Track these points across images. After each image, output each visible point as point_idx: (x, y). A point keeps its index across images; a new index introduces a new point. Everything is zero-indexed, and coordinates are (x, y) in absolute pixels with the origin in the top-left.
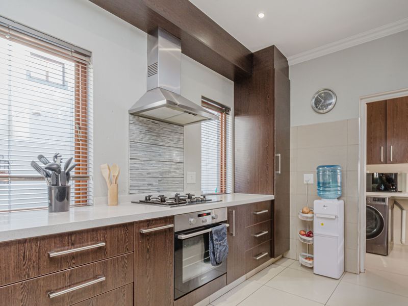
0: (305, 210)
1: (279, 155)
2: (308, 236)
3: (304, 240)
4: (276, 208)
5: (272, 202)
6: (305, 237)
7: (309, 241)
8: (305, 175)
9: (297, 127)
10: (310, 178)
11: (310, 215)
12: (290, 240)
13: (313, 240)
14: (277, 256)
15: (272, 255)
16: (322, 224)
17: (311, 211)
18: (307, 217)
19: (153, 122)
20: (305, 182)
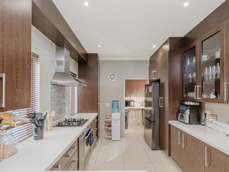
0: (108, 117)
1: (99, 97)
6: (108, 128)
7: (110, 129)
8: (106, 104)
10: (108, 105)
16: (115, 122)
18: (109, 120)
19: (58, 87)
20: (106, 106)
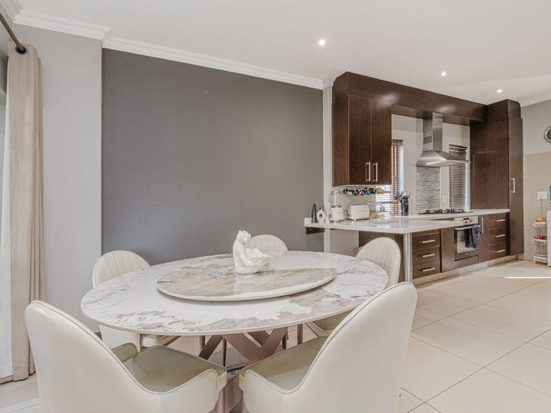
0: (539, 219)
1: (514, 179)
2: (543, 238)
3: (538, 242)
4: (511, 219)
5: (508, 214)
6: (539, 240)
7: (543, 243)
8: (538, 193)
9: (530, 155)
10: (543, 195)
11: (544, 223)
12: (525, 245)
13: (546, 242)
14: (513, 255)
15: (508, 253)
17: (545, 220)
18: (541, 225)
20: (539, 199)
